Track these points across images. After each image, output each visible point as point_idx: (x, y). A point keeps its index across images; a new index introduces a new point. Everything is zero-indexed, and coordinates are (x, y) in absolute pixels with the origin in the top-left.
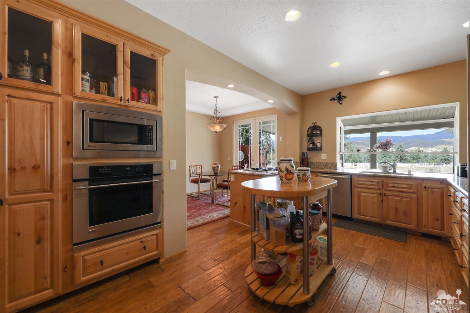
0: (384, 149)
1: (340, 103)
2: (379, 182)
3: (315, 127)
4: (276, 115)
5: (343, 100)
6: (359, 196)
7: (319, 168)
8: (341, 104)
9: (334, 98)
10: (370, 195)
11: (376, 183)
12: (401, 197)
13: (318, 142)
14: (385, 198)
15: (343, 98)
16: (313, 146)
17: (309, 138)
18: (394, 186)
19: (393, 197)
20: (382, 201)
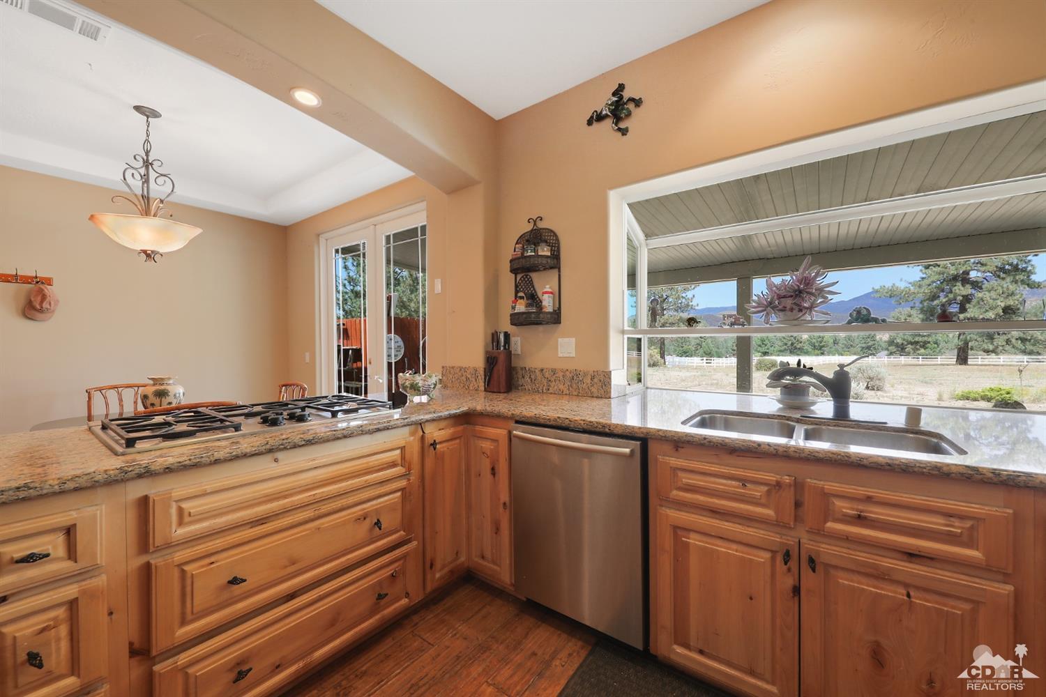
0: (789, 313)
1: (619, 129)
2: (778, 485)
3: (536, 236)
4: (423, 205)
5: (629, 114)
6: (681, 550)
7: (551, 391)
8: (624, 132)
9: (599, 112)
10: (733, 550)
11: (765, 488)
12: (906, 585)
13: (546, 293)
14: (810, 580)
15: (631, 106)
16: (528, 306)
17: (519, 277)
18: (865, 518)
19: (856, 577)
20: (796, 590)
